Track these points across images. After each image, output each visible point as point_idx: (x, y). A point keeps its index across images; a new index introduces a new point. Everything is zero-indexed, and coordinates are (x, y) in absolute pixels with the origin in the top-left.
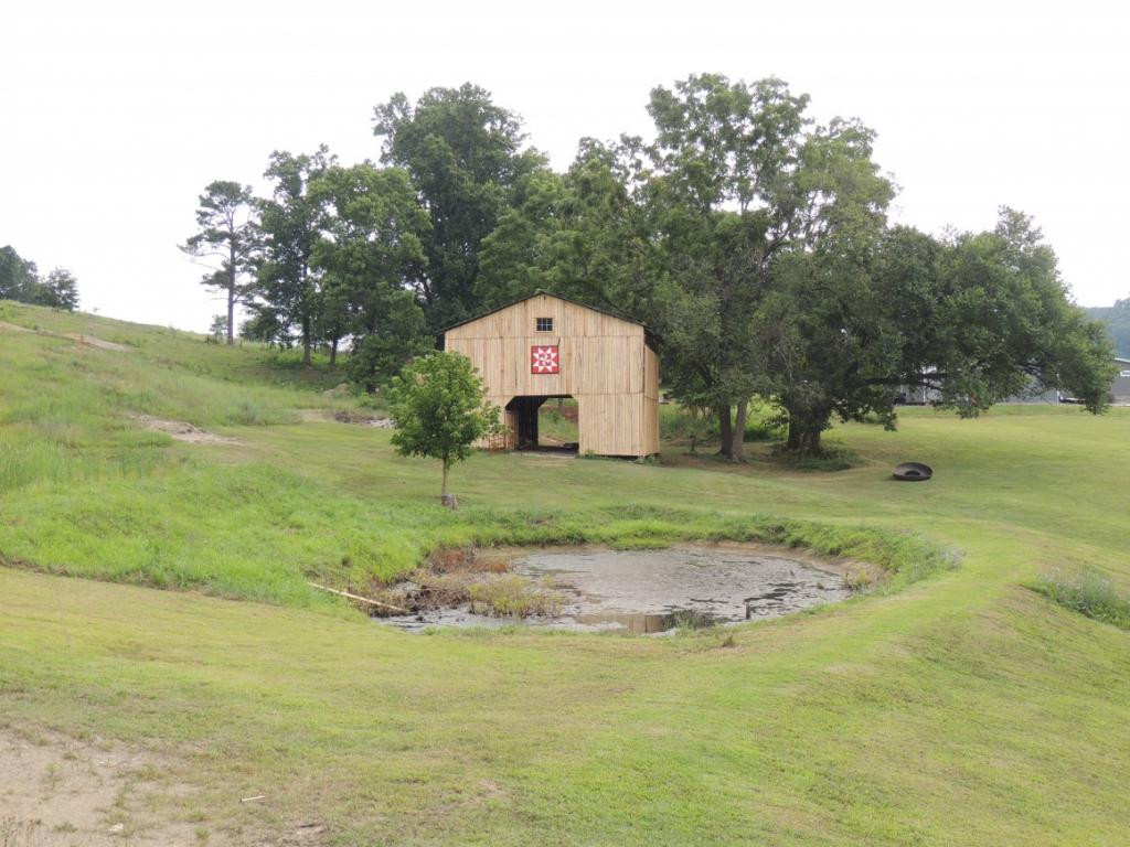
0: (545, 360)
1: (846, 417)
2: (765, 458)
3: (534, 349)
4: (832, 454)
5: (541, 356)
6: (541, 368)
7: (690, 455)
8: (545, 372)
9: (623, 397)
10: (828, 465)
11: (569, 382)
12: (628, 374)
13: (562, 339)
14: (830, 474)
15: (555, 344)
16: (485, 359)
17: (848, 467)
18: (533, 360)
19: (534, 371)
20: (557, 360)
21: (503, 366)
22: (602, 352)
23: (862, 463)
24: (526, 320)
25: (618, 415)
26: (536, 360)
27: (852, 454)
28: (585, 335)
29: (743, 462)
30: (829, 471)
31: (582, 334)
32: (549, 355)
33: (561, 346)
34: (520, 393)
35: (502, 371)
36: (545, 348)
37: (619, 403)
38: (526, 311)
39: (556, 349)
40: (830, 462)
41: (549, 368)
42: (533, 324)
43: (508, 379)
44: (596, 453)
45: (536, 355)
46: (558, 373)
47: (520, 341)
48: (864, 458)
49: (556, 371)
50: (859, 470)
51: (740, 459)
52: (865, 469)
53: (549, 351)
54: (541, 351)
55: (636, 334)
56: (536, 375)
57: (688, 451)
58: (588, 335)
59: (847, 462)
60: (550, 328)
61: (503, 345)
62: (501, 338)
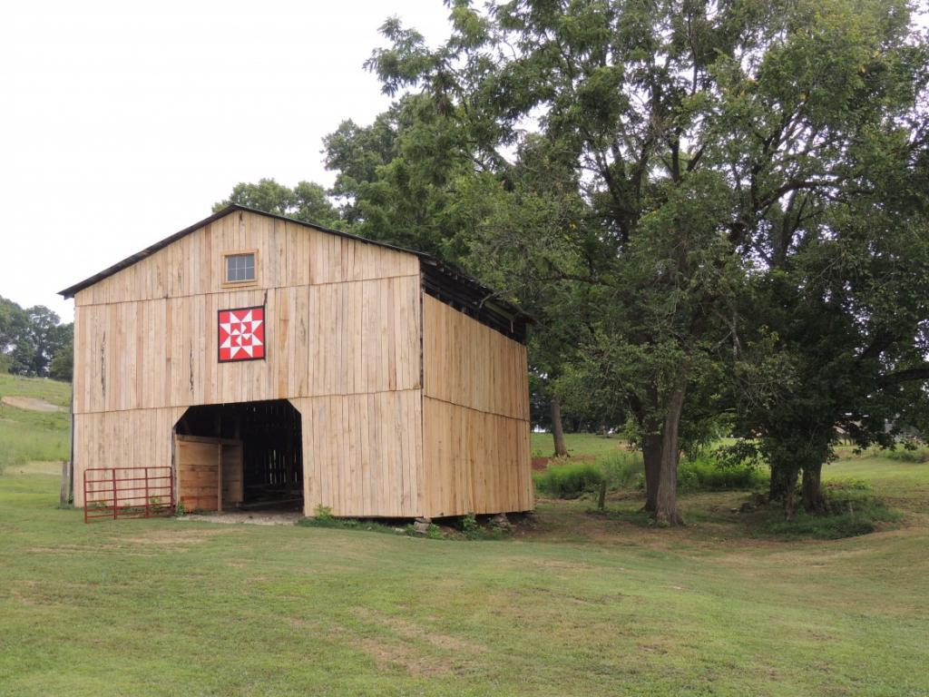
0: (242, 335)
1: (861, 439)
2: (729, 517)
3: (223, 315)
4: (839, 506)
5: (235, 326)
6: (234, 351)
7: (597, 513)
8: (242, 357)
9: (384, 398)
10: (828, 527)
11: (283, 374)
12: (392, 353)
13: (271, 294)
14: (832, 543)
15: (259, 303)
16: (140, 339)
17: (868, 529)
18: (222, 336)
19: (223, 357)
20: (261, 333)
21: (168, 351)
22: (341, 315)
23: (895, 521)
24: (209, 262)
25: (375, 436)
26: (226, 335)
27: (878, 504)
28: (311, 283)
29: (677, 522)
30: (833, 538)
31: (306, 282)
32: (248, 325)
33: (269, 306)
34: (199, 400)
35: (168, 360)
36: (241, 312)
37: (377, 410)
38: (209, 246)
39: (260, 311)
40: (833, 520)
41: (249, 350)
42: (219, 267)
43: (178, 375)
44: (335, 513)
45: (226, 327)
46: (264, 358)
47: (199, 302)
48: (900, 511)
49: (261, 354)
50: (890, 534)
51: (671, 518)
52: (900, 533)
53: (249, 317)
54: (234, 319)
55: (408, 269)
56: (227, 365)
57: (595, 507)
58: (319, 280)
59: (866, 520)
60: (251, 275)
61: (169, 310)
62: (167, 298)
